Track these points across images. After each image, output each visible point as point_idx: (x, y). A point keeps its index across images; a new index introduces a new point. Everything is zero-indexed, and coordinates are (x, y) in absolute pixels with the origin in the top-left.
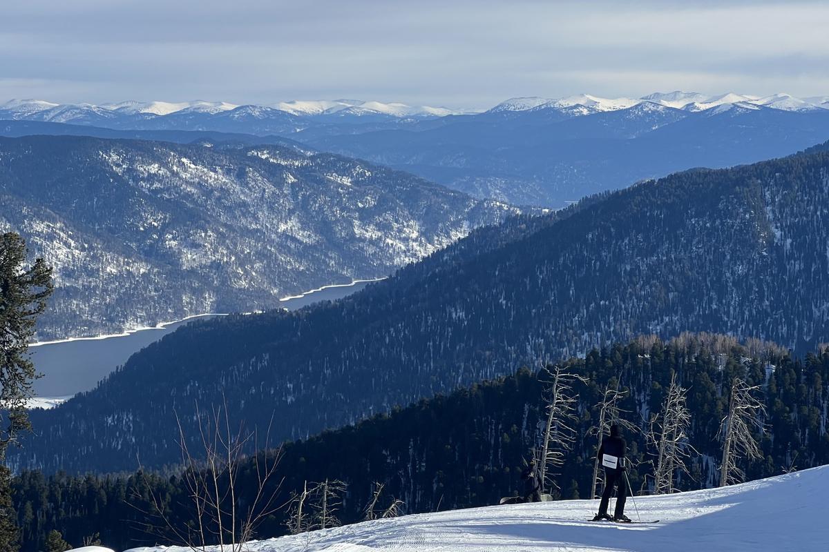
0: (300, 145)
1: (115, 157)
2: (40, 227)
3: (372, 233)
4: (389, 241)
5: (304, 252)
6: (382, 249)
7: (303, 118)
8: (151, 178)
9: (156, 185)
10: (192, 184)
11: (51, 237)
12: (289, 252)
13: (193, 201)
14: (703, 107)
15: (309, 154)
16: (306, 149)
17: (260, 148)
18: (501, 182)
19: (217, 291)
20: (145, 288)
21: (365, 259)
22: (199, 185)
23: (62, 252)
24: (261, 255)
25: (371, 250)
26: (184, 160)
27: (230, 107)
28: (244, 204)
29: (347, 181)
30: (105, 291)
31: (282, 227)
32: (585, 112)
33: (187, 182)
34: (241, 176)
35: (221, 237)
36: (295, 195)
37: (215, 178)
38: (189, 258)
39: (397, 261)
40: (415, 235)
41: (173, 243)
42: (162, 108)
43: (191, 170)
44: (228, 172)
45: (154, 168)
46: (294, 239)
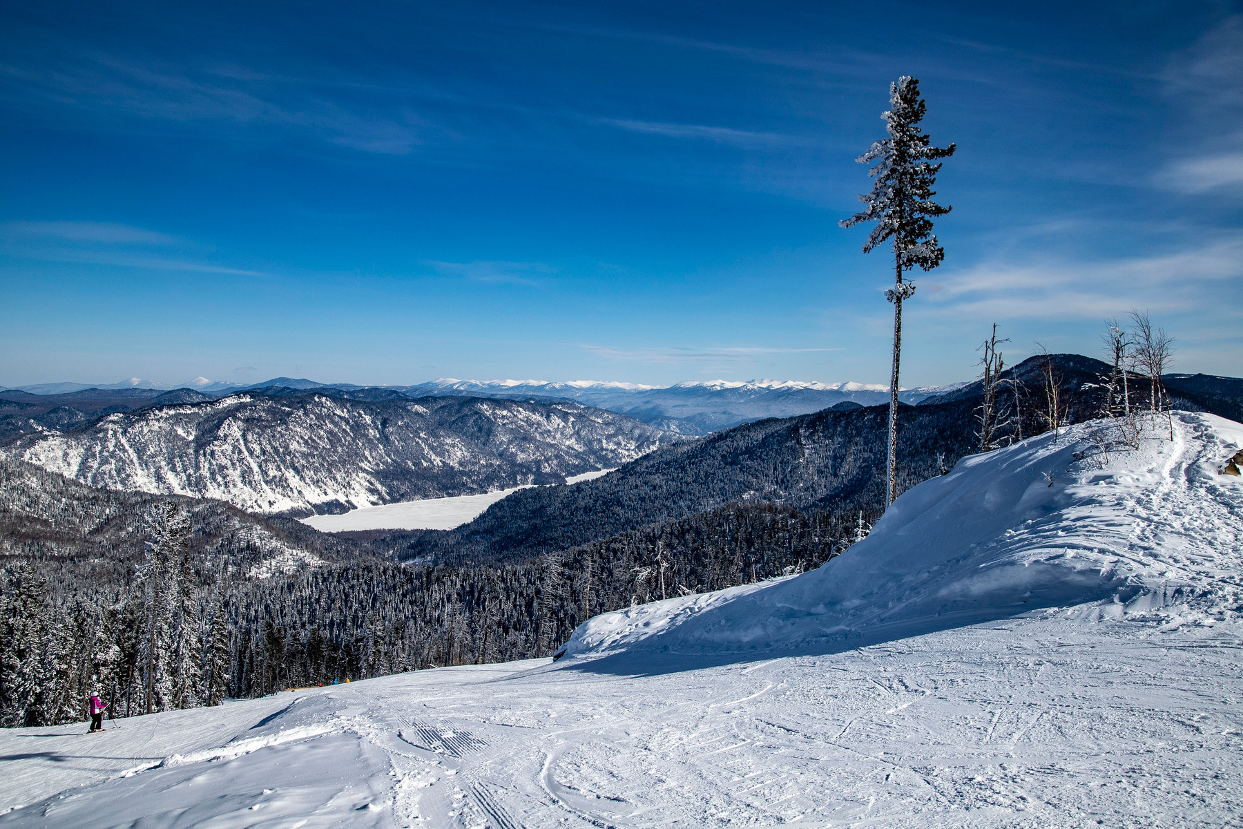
0: (578, 402)
1: (485, 407)
2: (448, 441)
3: (612, 446)
4: (620, 450)
5: (577, 455)
6: (616, 455)
7: (580, 389)
8: (503, 417)
9: (506, 421)
10: (523, 421)
11: (453, 446)
12: (570, 455)
13: (524, 430)
14: (776, 387)
15: (582, 407)
16: (581, 404)
17: (558, 404)
18: (676, 422)
19: (534, 474)
20: (499, 472)
21: (608, 459)
22: (527, 422)
23: (459, 453)
24: (557, 457)
25: (611, 455)
26: (520, 409)
27: (545, 383)
28: (549, 431)
29: (600, 420)
30: (479, 473)
31: (567, 443)
32: (719, 388)
33: (521, 420)
34: (548, 417)
35: (537, 448)
36: (574, 428)
37: (535, 418)
38: (521, 457)
39: (623, 460)
40: (633, 448)
41: (513, 450)
42: (511, 383)
43: (523, 413)
44: (541, 415)
45: (505, 413)
46: (573, 449)
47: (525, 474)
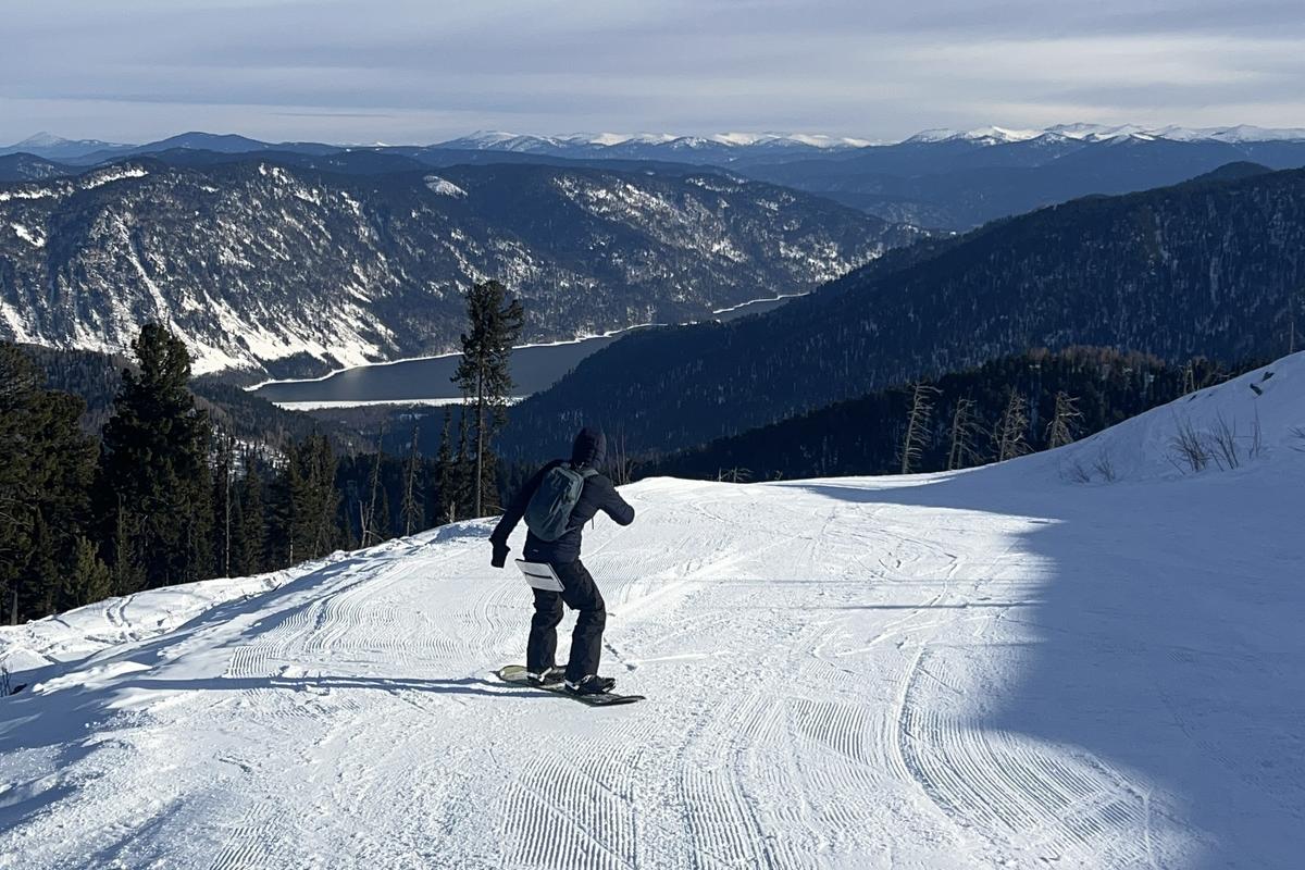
0: (732, 173)
1: (568, 184)
2: (502, 246)
3: (796, 253)
4: (811, 261)
5: (734, 270)
6: (804, 268)
7: (736, 148)
8: (600, 202)
9: (604, 209)
10: (636, 208)
11: (512, 254)
12: (721, 269)
13: (637, 224)
14: (1102, 137)
15: (741, 181)
16: (738, 177)
17: (697, 177)
18: (914, 207)
19: (656, 303)
20: (595, 301)
21: (789, 277)
22: (642, 210)
23: (521, 269)
24: (697, 272)
25: (795, 268)
26: (629, 186)
27: (672, 138)
28: (682, 226)
29: (774, 206)
30: (558, 303)
31: (716, 247)
32: (993, 142)
33: (632, 207)
34: (679, 202)
35: (662, 257)
36: (727, 219)
37: (656, 203)
38: (633, 275)
39: (818, 278)
40: (834, 255)
41: (619, 261)
42: (610, 139)
43: (635, 195)
44: (667, 198)
45: (602, 194)
46: (726, 258)
47: (640, 305)
